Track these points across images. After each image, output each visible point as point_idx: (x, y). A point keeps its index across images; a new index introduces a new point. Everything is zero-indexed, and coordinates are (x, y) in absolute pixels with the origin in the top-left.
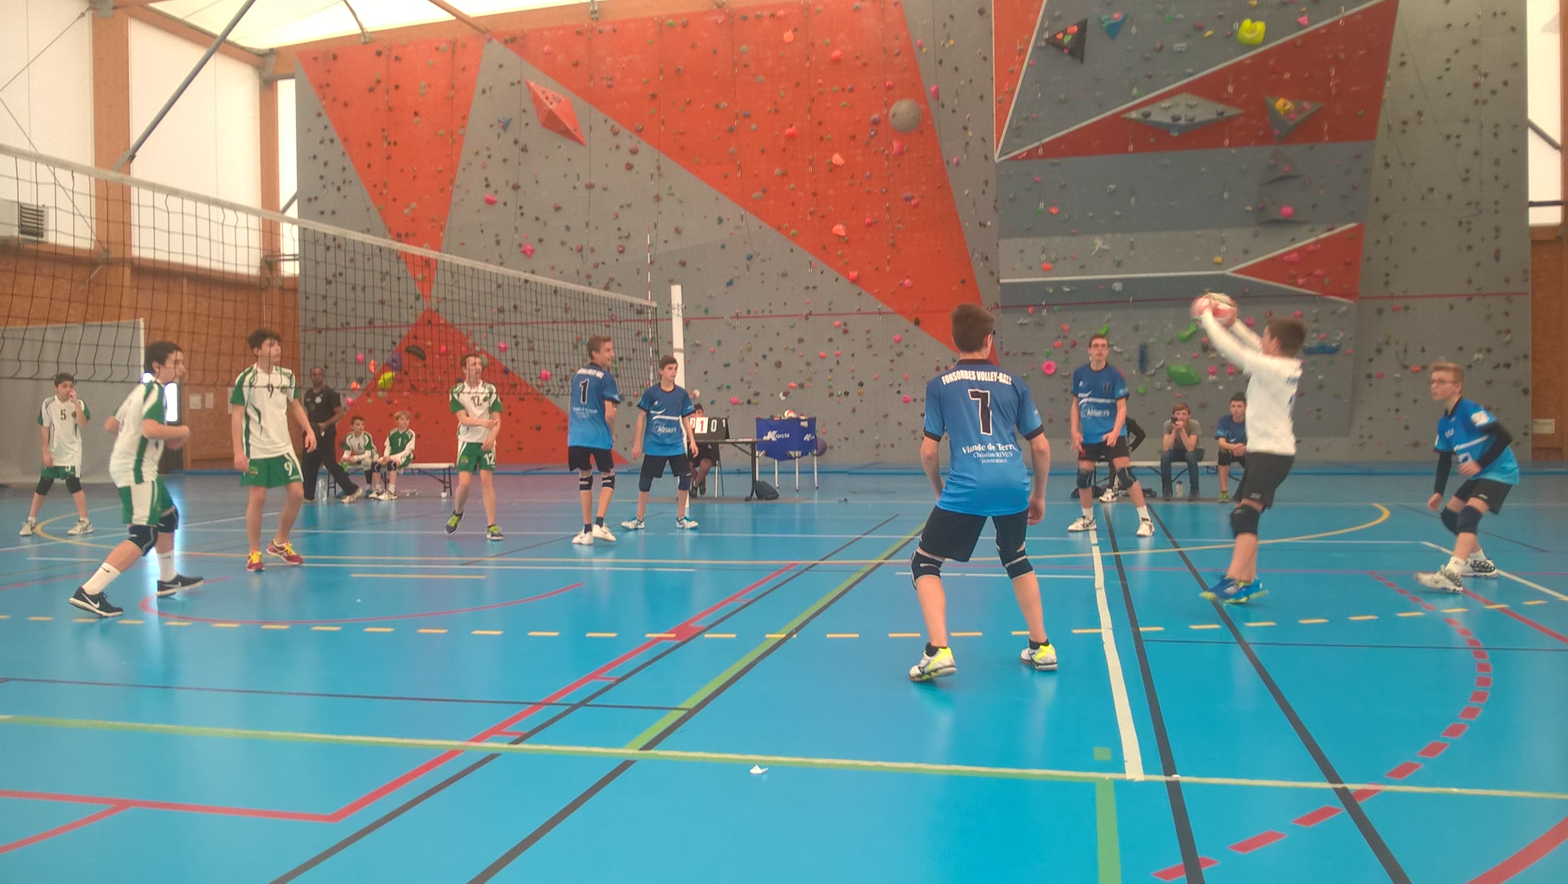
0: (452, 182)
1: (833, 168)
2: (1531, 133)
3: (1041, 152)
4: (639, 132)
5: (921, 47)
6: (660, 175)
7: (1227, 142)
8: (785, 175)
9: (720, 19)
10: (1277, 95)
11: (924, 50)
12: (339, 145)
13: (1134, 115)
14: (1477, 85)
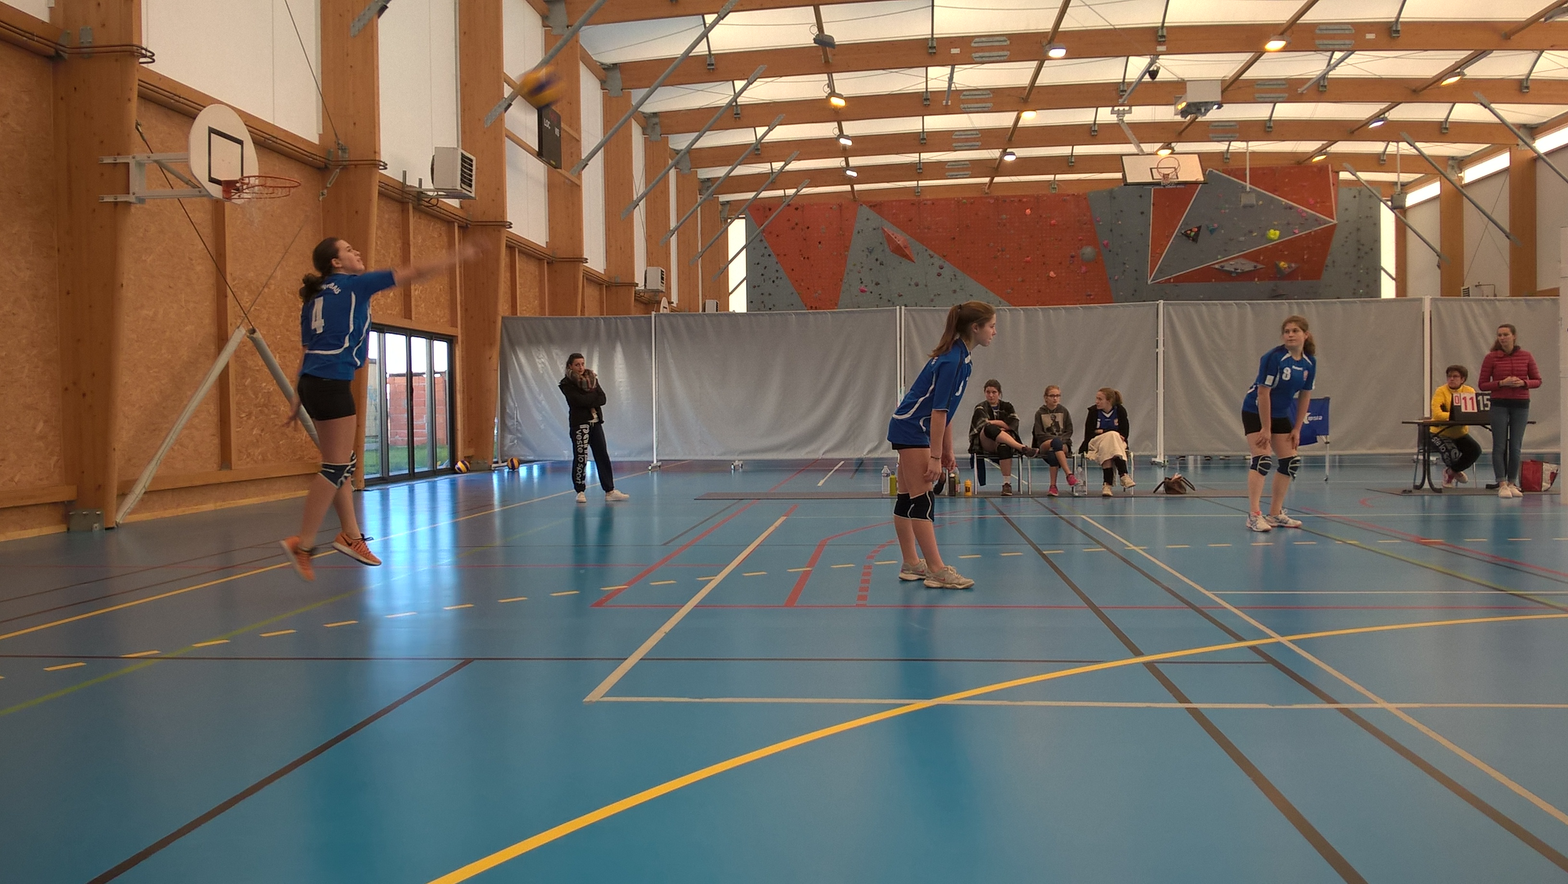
0: (841, 281)
1: (1049, 278)
2: (1383, 273)
3: (1172, 280)
4: (944, 256)
5: (1099, 222)
6: (956, 279)
7: (1256, 279)
8: (1023, 281)
9: (992, 201)
10: (1281, 260)
11: (1101, 223)
12: (774, 259)
13: (1217, 266)
14: (1359, 249)
